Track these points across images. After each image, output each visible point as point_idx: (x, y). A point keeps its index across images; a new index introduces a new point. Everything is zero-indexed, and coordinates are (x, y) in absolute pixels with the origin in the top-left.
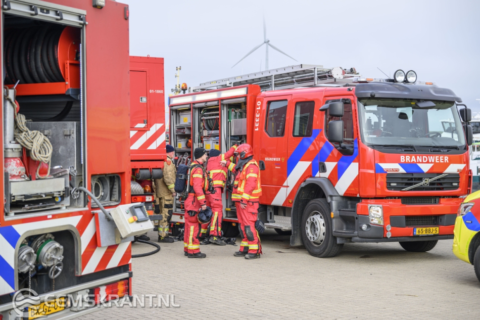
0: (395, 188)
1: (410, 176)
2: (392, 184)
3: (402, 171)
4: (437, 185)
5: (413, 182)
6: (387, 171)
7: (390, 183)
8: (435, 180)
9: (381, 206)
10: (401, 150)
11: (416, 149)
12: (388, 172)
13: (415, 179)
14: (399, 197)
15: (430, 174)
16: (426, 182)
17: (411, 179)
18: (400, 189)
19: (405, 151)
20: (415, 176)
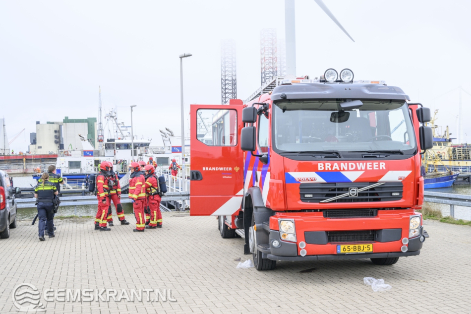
0: (311, 200)
1: (333, 186)
2: (306, 196)
3: (320, 180)
4: (370, 195)
5: (337, 192)
6: (300, 180)
7: (304, 194)
8: (367, 190)
9: (293, 220)
10: (320, 157)
11: (341, 155)
12: (301, 182)
13: (339, 189)
14: (321, 210)
15: (359, 183)
16: (354, 192)
17: (334, 190)
18: (318, 201)
19: (325, 157)
20: (338, 186)
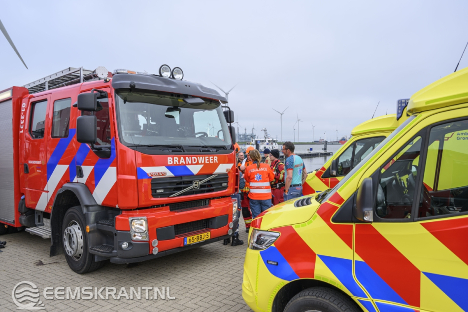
0: (162, 195)
1: (179, 180)
2: (158, 191)
3: (169, 174)
4: (208, 187)
5: (183, 186)
6: (152, 175)
7: (156, 190)
9: (145, 218)
10: (168, 151)
11: (185, 149)
12: (153, 177)
13: (185, 183)
14: (167, 205)
15: (200, 176)
16: (196, 185)
17: (180, 183)
18: (168, 195)
19: (173, 151)
20: (184, 179)
